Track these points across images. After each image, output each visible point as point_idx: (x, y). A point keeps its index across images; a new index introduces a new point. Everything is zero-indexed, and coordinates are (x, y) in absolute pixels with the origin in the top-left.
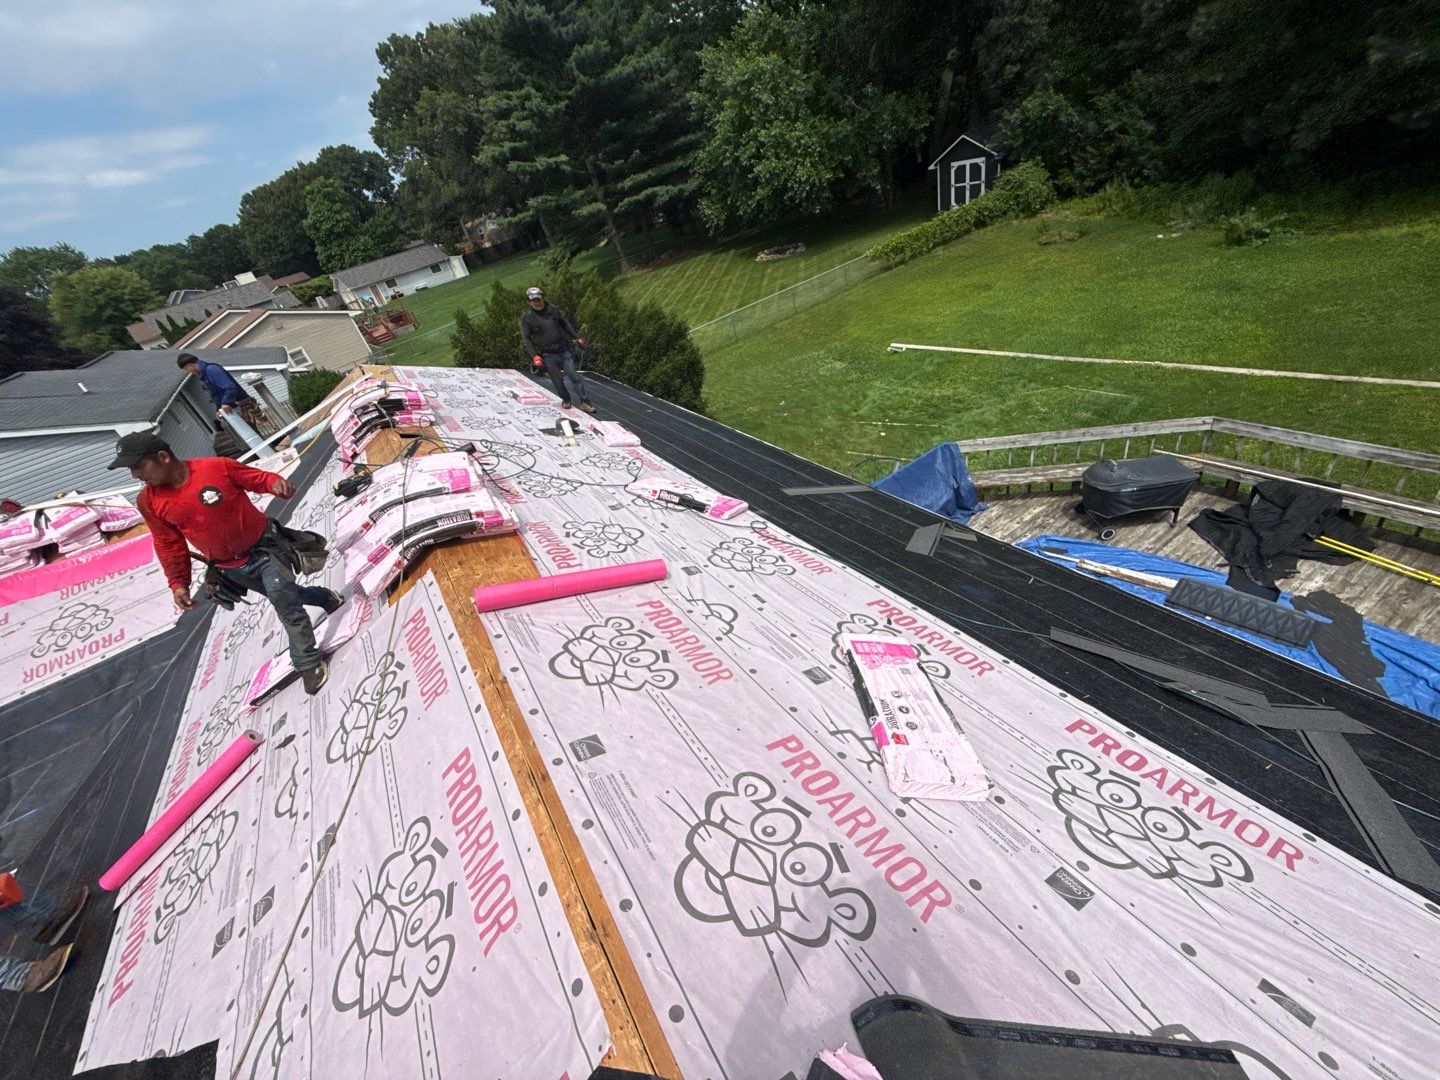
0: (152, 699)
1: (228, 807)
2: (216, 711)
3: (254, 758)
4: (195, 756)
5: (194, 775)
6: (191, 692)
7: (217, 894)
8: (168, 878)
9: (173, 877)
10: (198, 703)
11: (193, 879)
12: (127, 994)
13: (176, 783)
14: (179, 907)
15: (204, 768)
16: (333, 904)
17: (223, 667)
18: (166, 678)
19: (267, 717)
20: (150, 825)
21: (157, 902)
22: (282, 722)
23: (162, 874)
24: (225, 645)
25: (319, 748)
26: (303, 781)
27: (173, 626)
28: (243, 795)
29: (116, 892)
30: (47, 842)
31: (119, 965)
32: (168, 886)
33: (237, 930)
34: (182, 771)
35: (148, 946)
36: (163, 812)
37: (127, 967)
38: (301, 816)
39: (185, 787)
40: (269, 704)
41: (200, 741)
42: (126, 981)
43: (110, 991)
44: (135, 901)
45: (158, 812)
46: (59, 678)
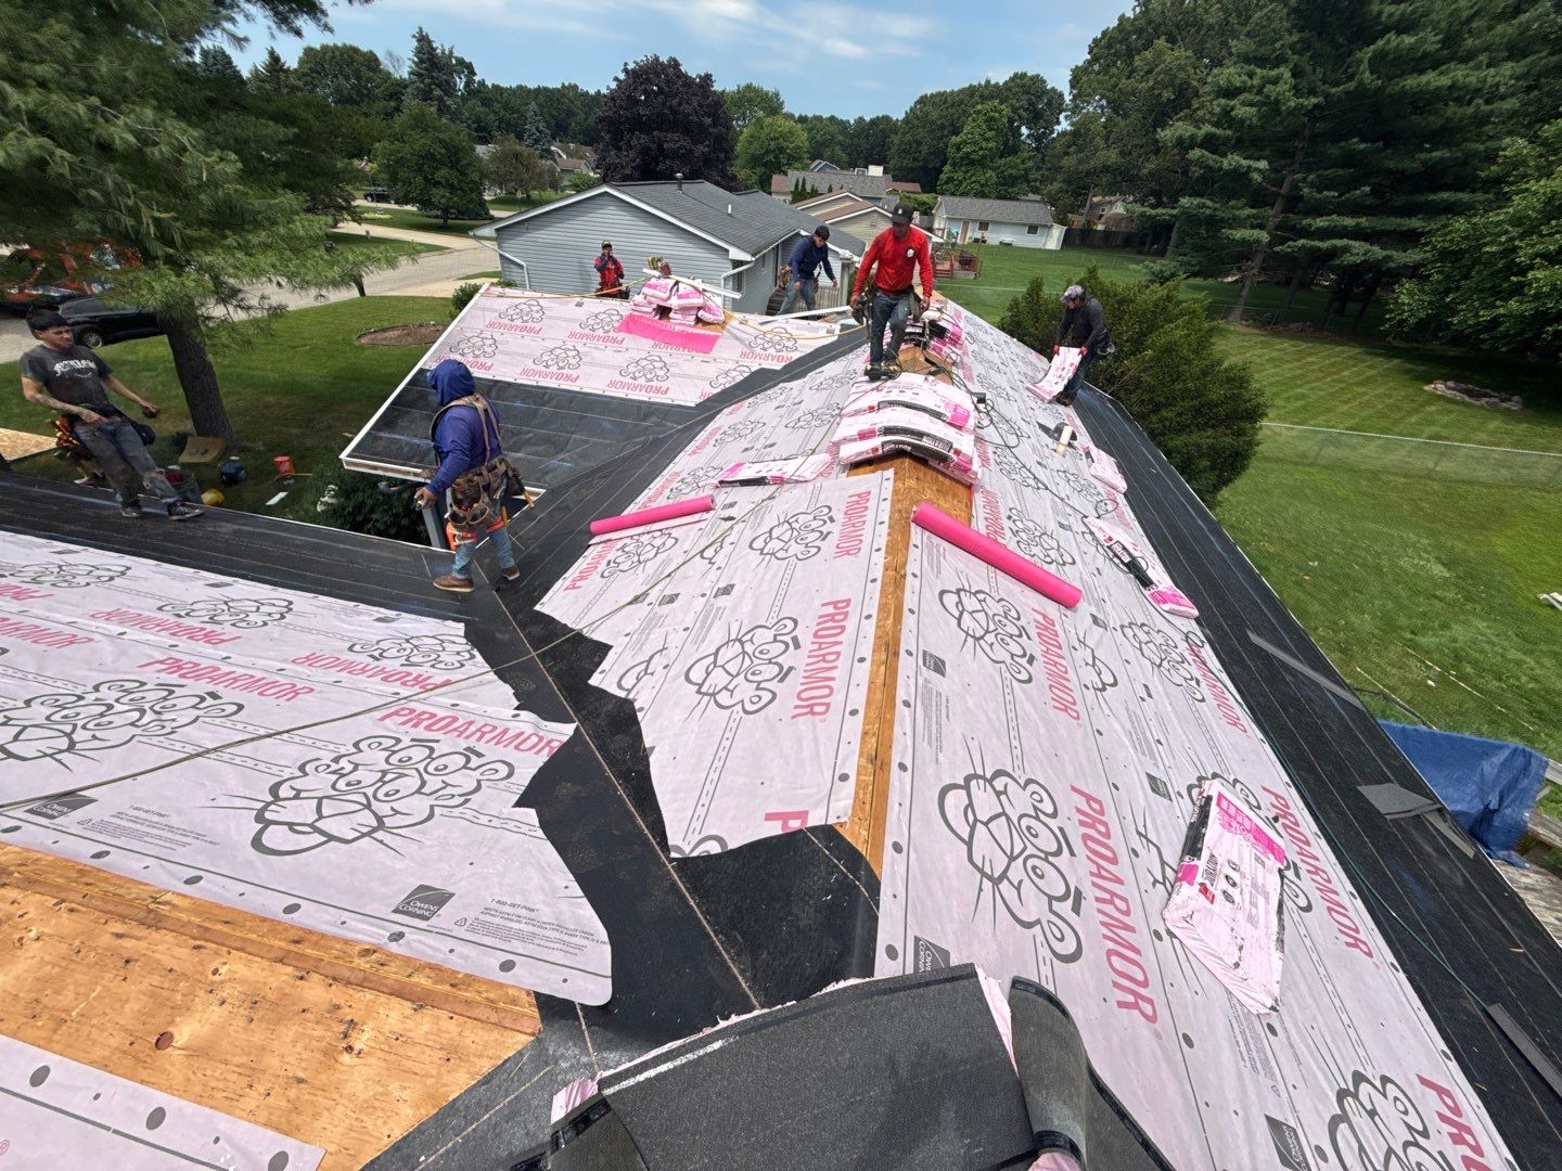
0: (657, 443)
1: (674, 533)
2: (693, 474)
3: (705, 515)
4: (667, 492)
5: (662, 502)
6: (681, 455)
7: (645, 575)
8: (622, 549)
9: (626, 549)
10: (683, 463)
11: (636, 559)
12: (575, 591)
13: (650, 500)
14: (621, 567)
15: (671, 502)
16: (710, 627)
17: (710, 450)
18: (671, 435)
19: (722, 497)
20: (625, 513)
21: (611, 556)
22: (732, 505)
23: (620, 544)
24: (718, 436)
25: (748, 535)
26: (727, 548)
27: (693, 405)
28: (688, 534)
29: (593, 535)
30: (567, 486)
31: (577, 574)
32: (620, 553)
33: (648, 601)
34: (655, 495)
35: (595, 577)
36: (635, 511)
37: (581, 578)
38: (716, 566)
39: (654, 505)
40: (729, 489)
41: (675, 485)
42: (578, 584)
43: (568, 583)
44: (599, 548)
45: (632, 509)
46: (623, 396)
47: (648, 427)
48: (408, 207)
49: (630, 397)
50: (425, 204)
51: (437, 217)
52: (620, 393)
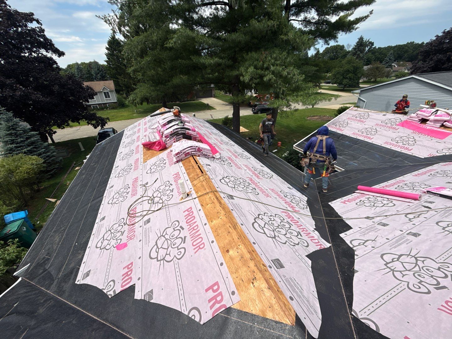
0: (397, 167)
1: (394, 202)
2: (413, 184)
4: (396, 186)
7: (375, 211)
8: (368, 198)
10: (408, 178)
11: (373, 204)
12: (344, 205)
13: (386, 186)
17: (425, 177)
19: (426, 197)
21: (363, 199)
22: (431, 202)
23: (368, 196)
24: (432, 173)
25: (437, 218)
26: (422, 218)
28: (401, 205)
31: (347, 199)
33: (373, 220)
34: (390, 185)
35: (354, 203)
37: (348, 201)
38: (412, 223)
45: (377, 187)
46: (389, 148)
47: (395, 161)
48: (335, 85)
49: (392, 148)
50: (340, 84)
51: (342, 87)
52: (388, 147)
